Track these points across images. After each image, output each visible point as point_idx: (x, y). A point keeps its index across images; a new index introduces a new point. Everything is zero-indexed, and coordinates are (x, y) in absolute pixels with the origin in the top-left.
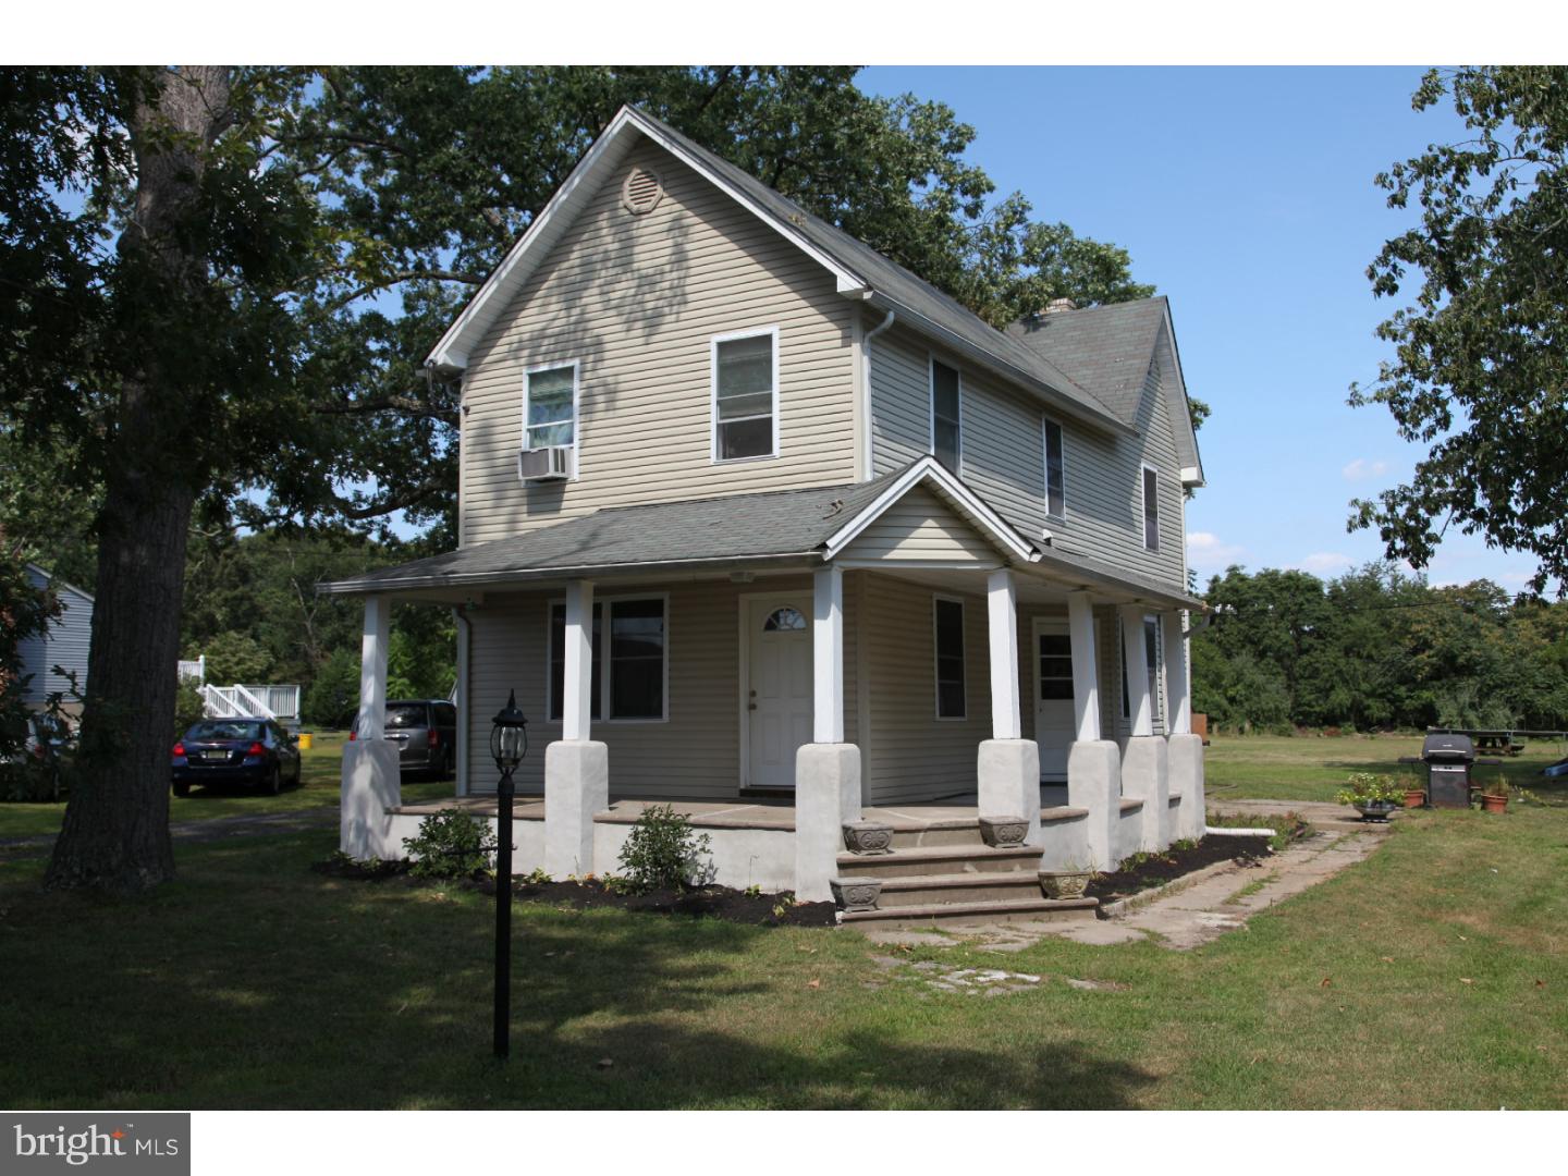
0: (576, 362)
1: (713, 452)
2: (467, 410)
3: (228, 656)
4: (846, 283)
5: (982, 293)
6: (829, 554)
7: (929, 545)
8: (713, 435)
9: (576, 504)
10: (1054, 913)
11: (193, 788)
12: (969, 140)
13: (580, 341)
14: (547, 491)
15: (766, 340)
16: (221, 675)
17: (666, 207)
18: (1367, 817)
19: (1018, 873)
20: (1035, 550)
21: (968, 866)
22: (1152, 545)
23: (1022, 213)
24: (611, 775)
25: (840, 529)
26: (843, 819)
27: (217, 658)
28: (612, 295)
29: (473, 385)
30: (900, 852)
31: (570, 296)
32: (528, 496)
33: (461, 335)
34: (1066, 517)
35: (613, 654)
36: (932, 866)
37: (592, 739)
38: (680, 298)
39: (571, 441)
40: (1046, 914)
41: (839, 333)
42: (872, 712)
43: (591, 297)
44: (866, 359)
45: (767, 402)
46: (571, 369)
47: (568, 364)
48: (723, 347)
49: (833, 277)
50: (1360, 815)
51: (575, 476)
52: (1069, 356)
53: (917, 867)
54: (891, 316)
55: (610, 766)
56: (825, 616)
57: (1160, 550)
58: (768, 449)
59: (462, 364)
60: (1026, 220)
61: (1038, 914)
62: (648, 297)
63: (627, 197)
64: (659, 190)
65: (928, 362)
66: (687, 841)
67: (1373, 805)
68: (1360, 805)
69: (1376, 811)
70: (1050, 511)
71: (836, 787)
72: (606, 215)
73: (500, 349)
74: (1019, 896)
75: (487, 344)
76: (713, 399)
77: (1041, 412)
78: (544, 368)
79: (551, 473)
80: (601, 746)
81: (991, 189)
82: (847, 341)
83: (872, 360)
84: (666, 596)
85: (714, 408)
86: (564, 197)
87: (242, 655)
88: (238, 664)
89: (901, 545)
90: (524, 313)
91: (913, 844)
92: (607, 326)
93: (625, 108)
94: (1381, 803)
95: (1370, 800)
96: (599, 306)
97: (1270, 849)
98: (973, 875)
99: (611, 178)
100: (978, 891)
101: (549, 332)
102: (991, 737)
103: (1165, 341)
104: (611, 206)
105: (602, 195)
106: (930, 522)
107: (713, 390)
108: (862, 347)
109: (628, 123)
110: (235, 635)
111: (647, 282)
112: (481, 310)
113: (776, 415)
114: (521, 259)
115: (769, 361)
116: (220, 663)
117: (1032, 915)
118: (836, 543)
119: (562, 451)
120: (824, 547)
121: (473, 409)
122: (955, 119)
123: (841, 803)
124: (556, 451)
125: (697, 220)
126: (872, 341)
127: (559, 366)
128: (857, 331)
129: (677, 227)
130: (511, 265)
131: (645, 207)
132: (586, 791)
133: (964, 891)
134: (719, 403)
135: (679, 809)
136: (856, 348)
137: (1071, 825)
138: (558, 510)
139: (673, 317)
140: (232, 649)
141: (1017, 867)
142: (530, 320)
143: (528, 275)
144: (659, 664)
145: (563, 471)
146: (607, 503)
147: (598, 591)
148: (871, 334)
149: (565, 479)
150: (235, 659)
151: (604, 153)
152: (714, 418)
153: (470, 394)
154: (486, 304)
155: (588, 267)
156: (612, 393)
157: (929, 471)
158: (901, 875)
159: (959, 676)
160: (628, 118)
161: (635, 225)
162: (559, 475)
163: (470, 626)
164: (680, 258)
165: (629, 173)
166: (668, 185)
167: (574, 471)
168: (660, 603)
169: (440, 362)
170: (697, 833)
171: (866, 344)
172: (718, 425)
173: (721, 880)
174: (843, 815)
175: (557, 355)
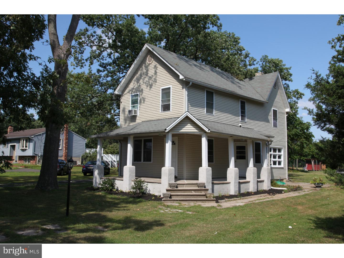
0: (139, 93)
1: (160, 110)
2: (121, 102)
3: (115, 148)
4: (181, 77)
5: (236, 73)
6: (167, 131)
7: (189, 129)
8: (160, 107)
9: (138, 120)
10: (206, 201)
11: (88, 174)
12: (239, 40)
13: (139, 90)
14: (133, 118)
15: (169, 88)
16: (113, 152)
17: (154, 63)
18: (317, 187)
19: (203, 193)
20: (209, 130)
21: (193, 191)
22: (275, 125)
23: (248, 55)
24: (136, 172)
25: (169, 126)
26: (169, 182)
27: (112, 149)
28: (144, 80)
29: (123, 98)
30: (179, 188)
31: (138, 80)
32: (131, 119)
33: (119, 88)
34: (246, 121)
35: (144, 150)
36: (185, 191)
37: (132, 165)
38: (155, 81)
39: (138, 108)
40: (204, 201)
41: (181, 87)
42: (186, 161)
43: (141, 81)
44: (186, 92)
45: (169, 100)
46: (138, 94)
47: (137, 93)
48: (163, 90)
49: (179, 76)
50: (315, 186)
51: (138, 115)
52: (257, 86)
53: (182, 191)
54: (191, 83)
55: (136, 171)
56: (168, 143)
57: (278, 127)
58: (169, 110)
59: (120, 94)
60: (249, 56)
61: (203, 201)
62: (150, 80)
63: (147, 61)
64: (153, 60)
65: (205, 91)
66: (144, 185)
67: (317, 184)
68: (315, 184)
69: (318, 185)
70: (241, 120)
71: (168, 175)
72: (144, 65)
73: (127, 91)
74: (201, 198)
75: (125, 90)
76: (161, 100)
77: (239, 99)
78: (133, 94)
79: (133, 114)
80: (134, 167)
81: (244, 50)
82: (183, 88)
83: (188, 92)
84: (152, 138)
85: (161, 102)
86: (136, 62)
87: (117, 148)
88: (116, 150)
89: (183, 129)
90: (131, 84)
91: (183, 187)
92: (144, 87)
93: (146, 44)
94: (319, 184)
95: (317, 183)
96: (142, 82)
97: (283, 192)
98: (193, 193)
99: (145, 57)
100: (193, 196)
101: (135, 87)
102: (202, 167)
103: (279, 81)
104: (145, 63)
105: (143, 61)
106: (189, 124)
107: (161, 98)
108: (186, 89)
109: (147, 47)
110: (116, 144)
111: (150, 78)
112: (123, 83)
113: (171, 103)
114: (129, 74)
115: (170, 92)
116: (113, 150)
117: (202, 201)
118: (168, 129)
119: (136, 110)
120: (166, 129)
121: (122, 102)
122: (235, 36)
123: (169, 179)
124: (134, 110)
125: (159, 65)
126: (188, 88)
127: (136, 94)
128: (184, 86)
129: (155, 67)
130: (127, 75)
131: (150, 63)
132: (130, 175)
133: (190, 196)
134: (162, 101)
135: (143, 179)
136: (184, 89)
137: (225, 185)
138: (135, 121)
139: (154, 84)
140: (115, 147)
141: (203, 192)
142: (131, 86)
143: (131, 76)
144: (151, 151)
145: (136, 114)
146: (143, 120)
147: (134, 138)
148: (187, 87)
149: (137, 116)
150: (116, 149)
151: (143, 52)
152: (161, 104)
153: (122, 99)
154: (124, 82)
155: (141, 75)
156: (144, 99)
157: (187, 115)
158: (179, 193)
159: (213, 154)
160: (146, 46)
161: (149, 66)
162: (135, 115)
163: (121, 144)
164: (156, 73)
165: (148, 56)
166: (154, 58)
167: (138, 114)
168: (151, 139)
169: (116, 94)
170: (146, 183)
171: (187, 89)
172: (162, 105)
173: (151, 193)
174: (169, 181)
175: (136, 92)
